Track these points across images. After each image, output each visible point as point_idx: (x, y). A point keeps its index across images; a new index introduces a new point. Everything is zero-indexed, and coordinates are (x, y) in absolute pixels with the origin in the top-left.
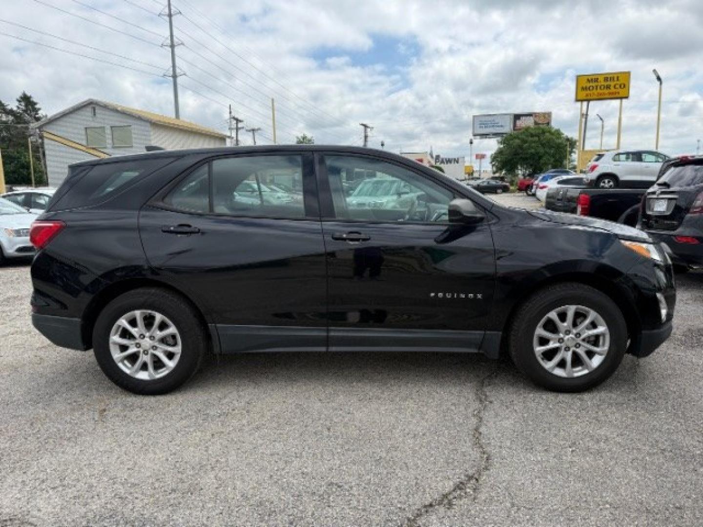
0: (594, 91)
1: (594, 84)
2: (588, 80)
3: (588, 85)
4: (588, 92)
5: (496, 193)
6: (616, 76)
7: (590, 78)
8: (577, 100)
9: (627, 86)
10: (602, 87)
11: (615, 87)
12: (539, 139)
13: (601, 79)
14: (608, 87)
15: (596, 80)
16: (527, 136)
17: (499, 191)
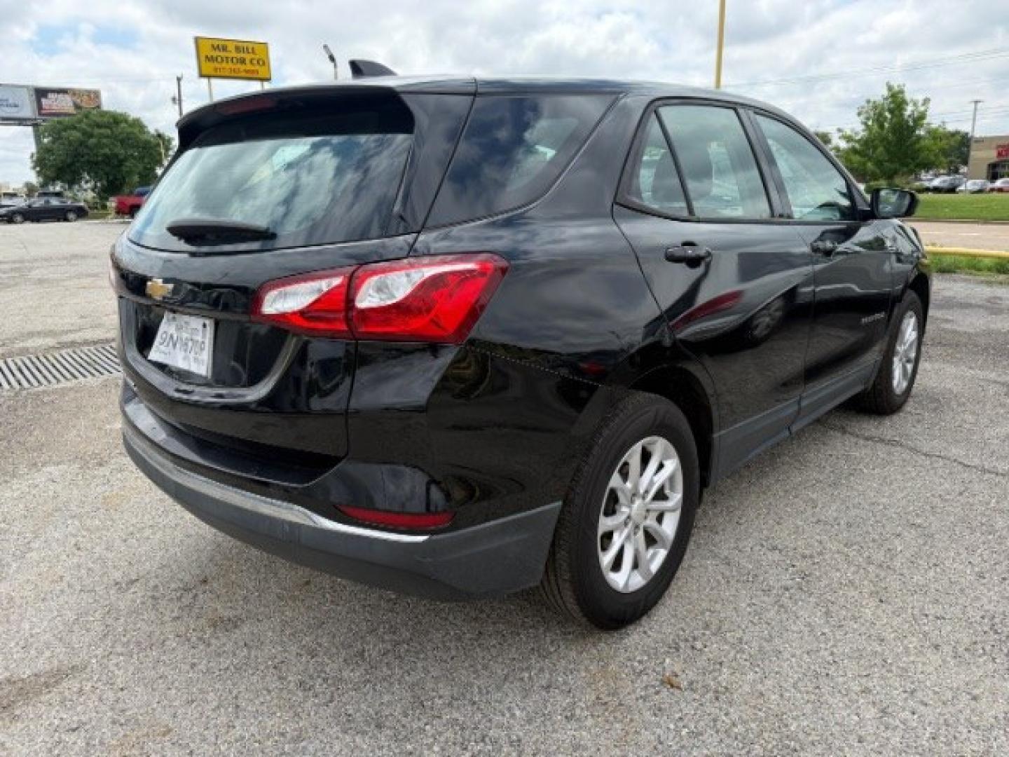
0: (224, 65)
1: (223, 54)
2: (213, 46)
3: (215, 54)
4: (218, 65)
5: (66, 220)
6: (250, 46)
7: (216, 43)
8: (202, 75)
9: (267, 64)
10: (234, 60)
11: (251, 61)
12: (113, 132)
13: (231, 47)
14: (243, 61)
15: (225, 49)
16: (89, 125)
17: (71, 216)
